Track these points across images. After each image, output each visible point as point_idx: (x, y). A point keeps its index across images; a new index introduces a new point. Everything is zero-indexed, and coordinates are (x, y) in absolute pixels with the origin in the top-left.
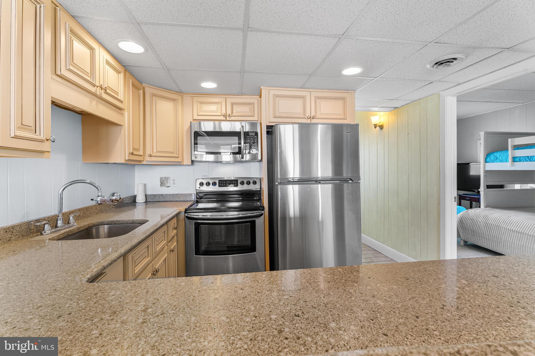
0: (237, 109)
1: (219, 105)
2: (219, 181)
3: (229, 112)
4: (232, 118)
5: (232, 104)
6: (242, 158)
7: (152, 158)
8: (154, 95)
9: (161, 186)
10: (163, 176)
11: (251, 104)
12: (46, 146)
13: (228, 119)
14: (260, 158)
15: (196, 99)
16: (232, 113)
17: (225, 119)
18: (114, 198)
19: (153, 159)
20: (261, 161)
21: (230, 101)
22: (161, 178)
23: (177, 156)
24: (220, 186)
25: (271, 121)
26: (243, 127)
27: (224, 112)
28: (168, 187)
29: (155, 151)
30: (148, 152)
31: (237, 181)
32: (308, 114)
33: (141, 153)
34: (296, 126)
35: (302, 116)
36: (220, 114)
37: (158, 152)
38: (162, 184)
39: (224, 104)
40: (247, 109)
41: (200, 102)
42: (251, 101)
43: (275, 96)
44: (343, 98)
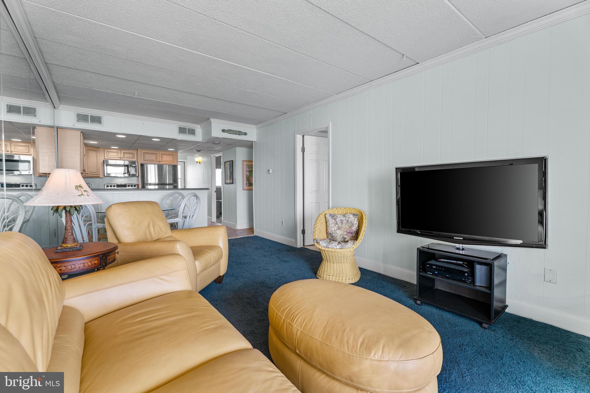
0: (126, 155)
1: (118, 153)
3: (122, 156)
4: (124, 159)
5: (125, 153)
13: (122, 159)
14: (137, 176)
15: (106, 150)
16: (124, 157)
19: (88, 175)
20: (138, 176)
21: (122, 152)
23: (98, 174)
25: (143, 162)
27: (120, 156)
31: (126, 185)
32: (158, 160)
34: (156, 166)
35: (156, 160)
36: (118, 157)
37: (90, 172)
39: (120, 152)
40: (131, 156)
41: (108, 151)
42: (133, 152)
43: (144, 153)
44: (173, 155)
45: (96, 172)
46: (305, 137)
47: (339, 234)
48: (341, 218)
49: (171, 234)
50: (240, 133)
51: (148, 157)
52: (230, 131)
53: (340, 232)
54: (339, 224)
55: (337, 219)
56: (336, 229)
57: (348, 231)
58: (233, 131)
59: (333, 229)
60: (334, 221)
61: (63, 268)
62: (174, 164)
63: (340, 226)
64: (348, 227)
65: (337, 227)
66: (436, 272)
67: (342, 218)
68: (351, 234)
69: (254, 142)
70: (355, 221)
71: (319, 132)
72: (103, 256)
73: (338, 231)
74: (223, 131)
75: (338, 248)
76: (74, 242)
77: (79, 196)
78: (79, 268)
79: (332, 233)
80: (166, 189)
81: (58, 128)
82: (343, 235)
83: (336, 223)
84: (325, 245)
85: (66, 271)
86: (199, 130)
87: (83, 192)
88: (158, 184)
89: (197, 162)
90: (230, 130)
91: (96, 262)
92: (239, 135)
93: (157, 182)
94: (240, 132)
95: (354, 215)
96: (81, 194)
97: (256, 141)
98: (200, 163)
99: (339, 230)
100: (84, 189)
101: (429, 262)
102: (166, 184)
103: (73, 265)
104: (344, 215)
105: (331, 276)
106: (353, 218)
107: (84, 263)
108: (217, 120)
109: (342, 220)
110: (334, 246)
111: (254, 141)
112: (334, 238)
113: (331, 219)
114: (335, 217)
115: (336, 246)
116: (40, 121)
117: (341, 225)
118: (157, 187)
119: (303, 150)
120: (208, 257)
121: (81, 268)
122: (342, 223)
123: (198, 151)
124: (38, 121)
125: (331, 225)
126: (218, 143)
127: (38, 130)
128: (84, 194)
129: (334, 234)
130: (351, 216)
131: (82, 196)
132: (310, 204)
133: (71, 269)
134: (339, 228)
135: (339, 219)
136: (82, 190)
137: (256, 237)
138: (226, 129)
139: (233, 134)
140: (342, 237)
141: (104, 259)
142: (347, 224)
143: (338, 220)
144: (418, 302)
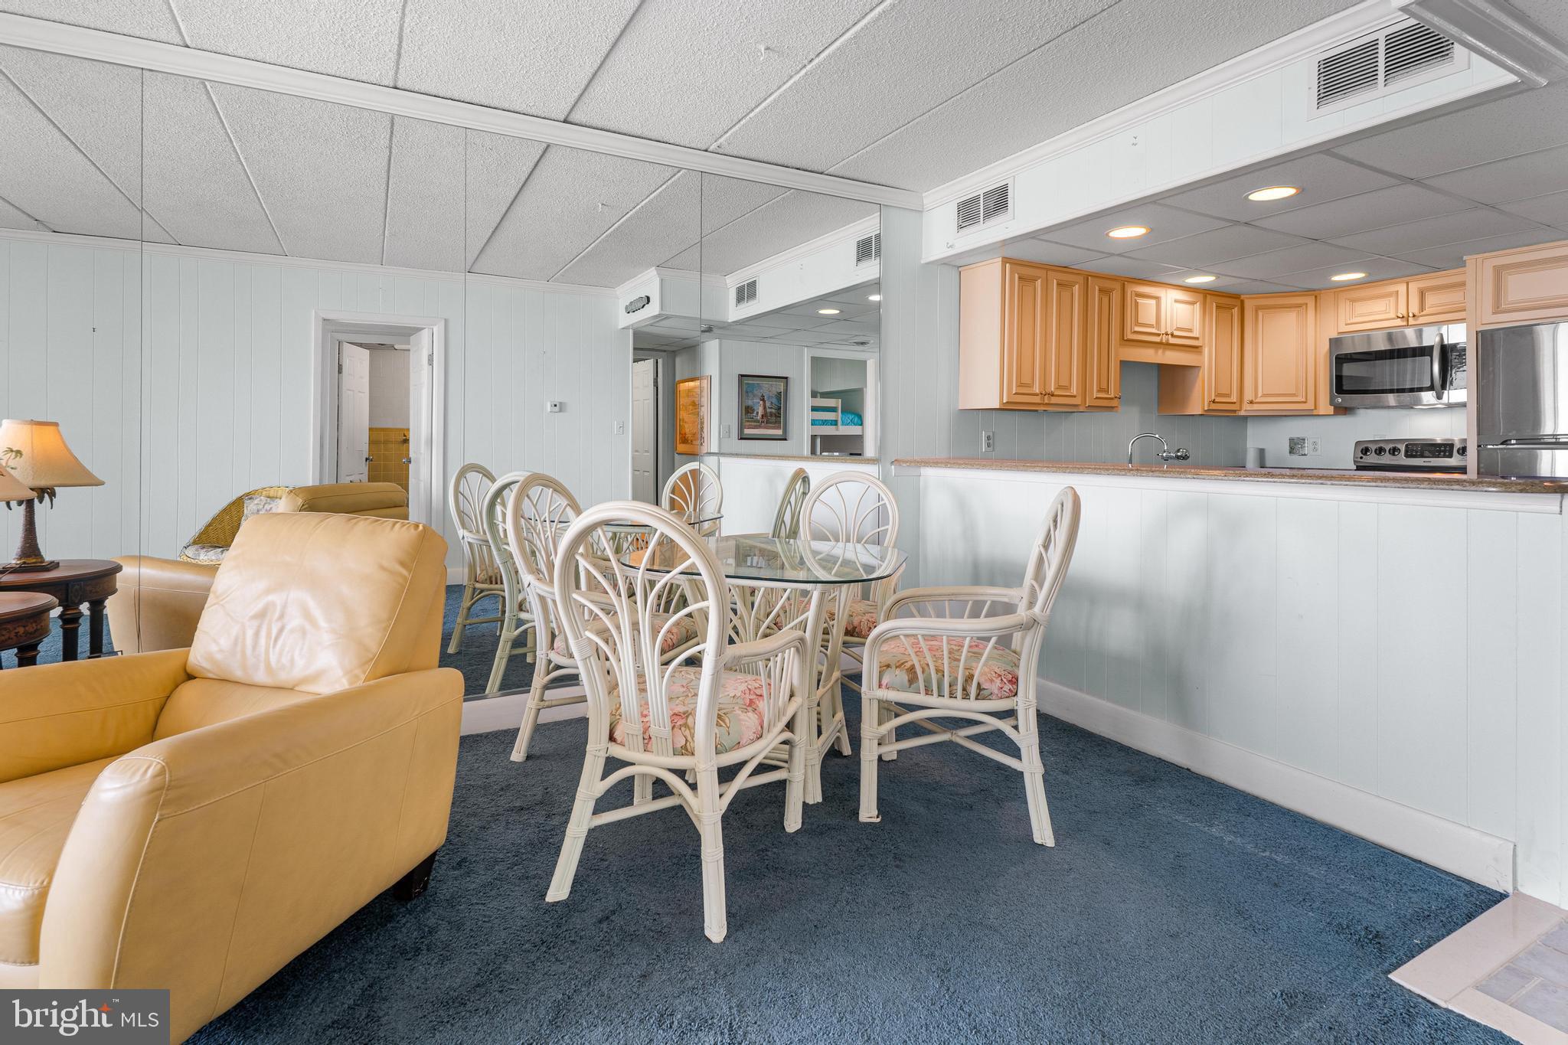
0: (1434, 300)
1: (1392, 300)
2: (1407, 446)
3: (1414, 308)
4: (1421, 320)
5: (1422, 294)
6: (1439, 398)
7: (1255, 405)
8: (1261, 307)
9: (1290, 453)
10: (1295, 435)
12: (1115, 403)
13: (1411, 322)
16: (1423, 311)
17: (1405, 323)
18: (1179, 454)
19: (1256, 407)
21: (1415, 285)
22: (1291, 440)
23: (1304, 400)
24: (1407, 456)
25: (1488, 321)
26: (1442, 336)
27: (1403, 310)
28: (1302, 455)
29: (1260, 395)
30: (1248, 395)
33: (1234, 399)
36: (1394, 316)
37: (1266, 395)
38: (1292, 451)
39: (1403, 292)
41: (1351, 300)
45: (1293, 395)
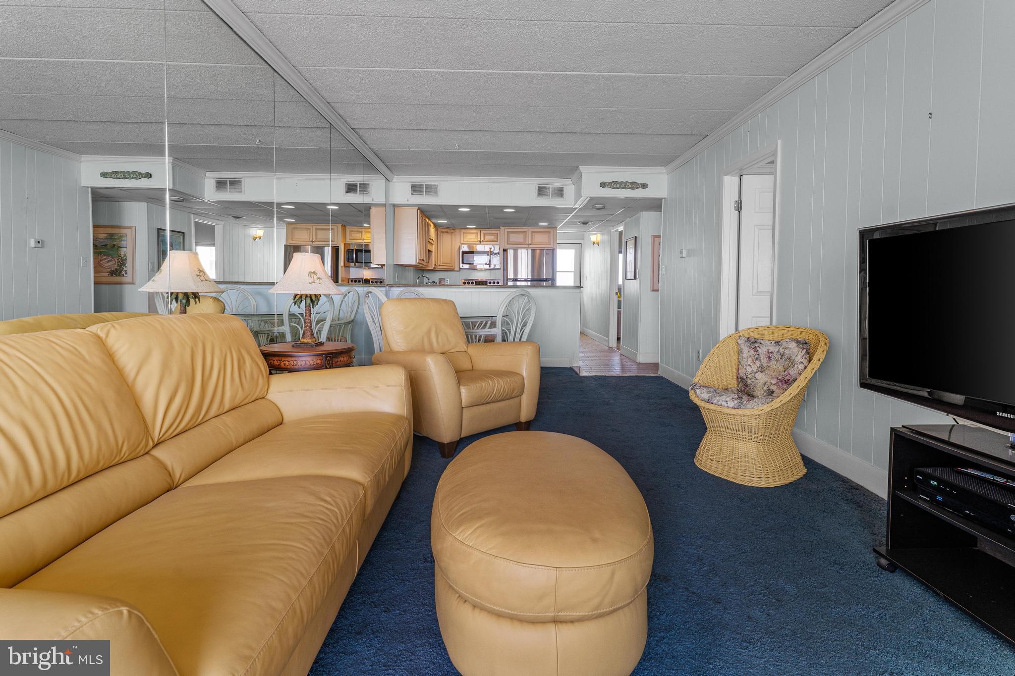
0: (487, 237)
1: (476, 235)
3: (482, 239)
4: (484, 243)
5: (484, 234)
6: (490, 267)
8: (441, 232)
11: (495, 233)
13: (482, 243)
15: (463, 232)
16: (484, 240)
17: (480, 243)
21: (482, 232)
23: (452, 265)
26: (490, 248)
27: (479, 239)
31: (487, 281)
32: (527, 242)
35: (524, 243)
36: (477, 240)
39: (479, 234)
40: (493, 237)
41: (465, 233)
42: (496, 232)
43: (508, 232)
44: (550, 232)
45: (450, 263)
46: (744, 177)
47: (762, 381)
48: (770, 348)
49: (465, 347)
50: (633, 185)
51: (514, 238)
52: (614, 185)
53: (764, 377)
54: (763, 361)
55: (760, 350)
56: (755, 370)
57: (780, 378)
58: (621, 183)
59: (749, 370)
60: (752, 352)
61: (287, 363)
62: (551, 246)
63: (765, 365)
64: (781, 368)
65: (758, 365)
66: (940, 498)
67: (772, 349)
68: (786, 383)
69: (663, 200)
70: (799, 357)
71: (767, 163)
72: (328, 357)
73: (759, 376)
74: (603, 185)
75: (731, 406)
76: (311, 338)
77: (310, 283)
78: (301, 366)
79: (745, 377)
80: (543, 287)
81: (394, 206)
82: (768, 384)
83: (756, 357)
84: (706, 396)
85: (289, 367)
86: (569, 187)
87: (316, 279)
88: (532, 280)
89: (594, 243)
90: (615, 182)
91: (319, 362)
92: (632, 188)
93: (530, 277)
94: (633, 183)
95: (798, 342)
96: (313, 281)
97: (666, 197)
98: (598, 244)
99: (762, 372)
100: (318, 276)
101: (925, 470)
102: (542, 280)
103: (296, 361)
104: (778, 343)
105: (714, 462)
106: (796, 350)
107: (305, 361)
108: (591, 168)
109: (771, 353)
110: (723, 401)
111: (664, 198)
112: (750, 389)
113: (748, 349)
114: (757, 345)
115: (727, 401)
116: (373, 200)
117: (768, 362)
118: (529, 284)
119: (739, 207)
120: (485, 386)
121: (302, 365)
122: (769, 357)
123: (583, 223)
124: (371, 200)
125: (746, 360)
126: (602, 207)
127: (374, 211)
128: (315, 282)
129: (749, 381)
130: (793, 345)
131: (313, 284)
132: (754, 319)
133: (293, 365)
134: (762, 369)
135: (765, 349)
136: (315, 277)
137: (660, 378)
138: (608, 181)
139: (620, 188)
140: (765, 388)
141: (329, 360)
142: (781, 361)
143: (762, 350)
144: (884, 562)
